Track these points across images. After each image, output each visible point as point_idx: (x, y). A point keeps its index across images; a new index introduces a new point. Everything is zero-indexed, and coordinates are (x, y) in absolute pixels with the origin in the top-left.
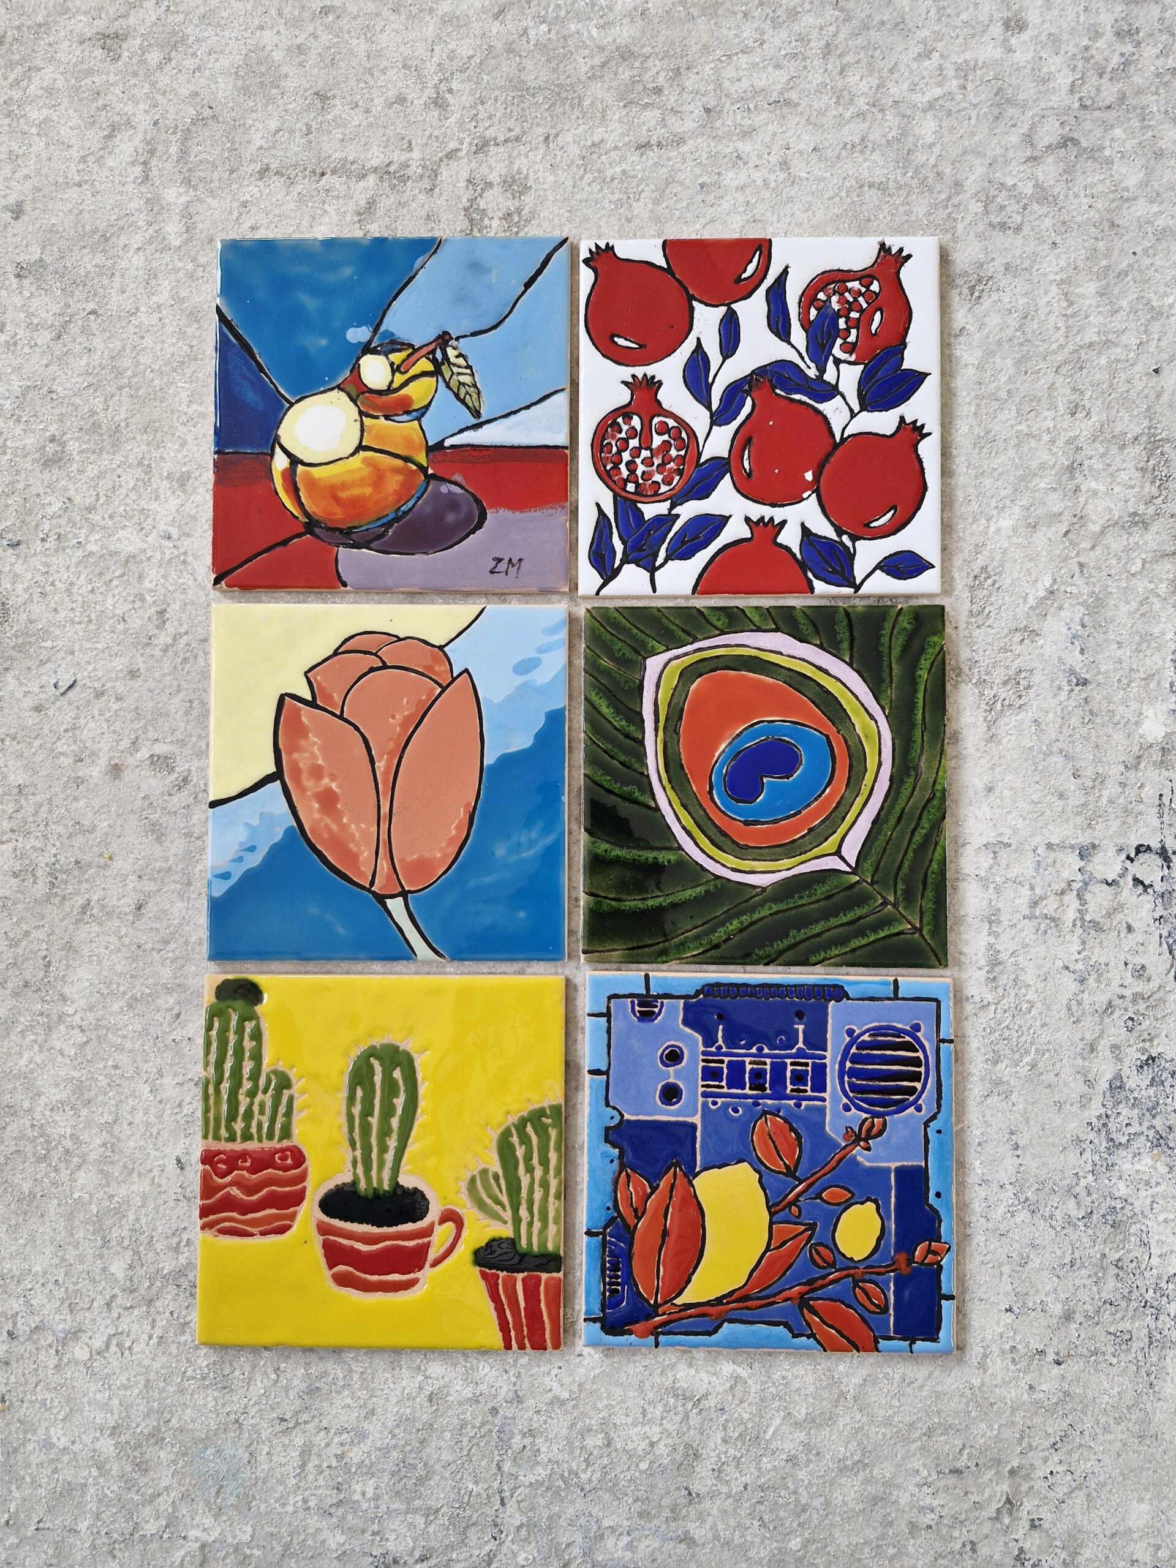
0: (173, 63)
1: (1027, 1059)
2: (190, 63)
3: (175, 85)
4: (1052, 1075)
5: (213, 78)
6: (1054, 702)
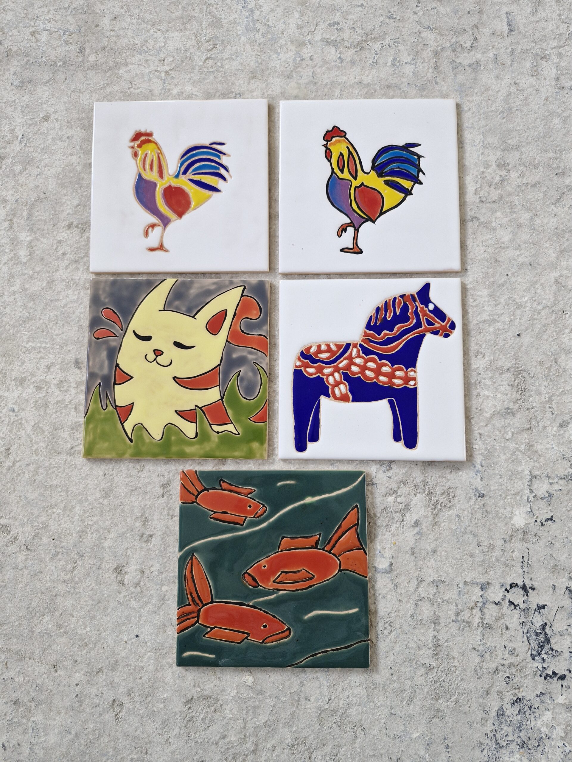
0: (27, 171)
1: (454, 698)
2: (36, 171)
3: (27, 182)
4: (466, 707)
5: (47, 179)
6: (467, 506)
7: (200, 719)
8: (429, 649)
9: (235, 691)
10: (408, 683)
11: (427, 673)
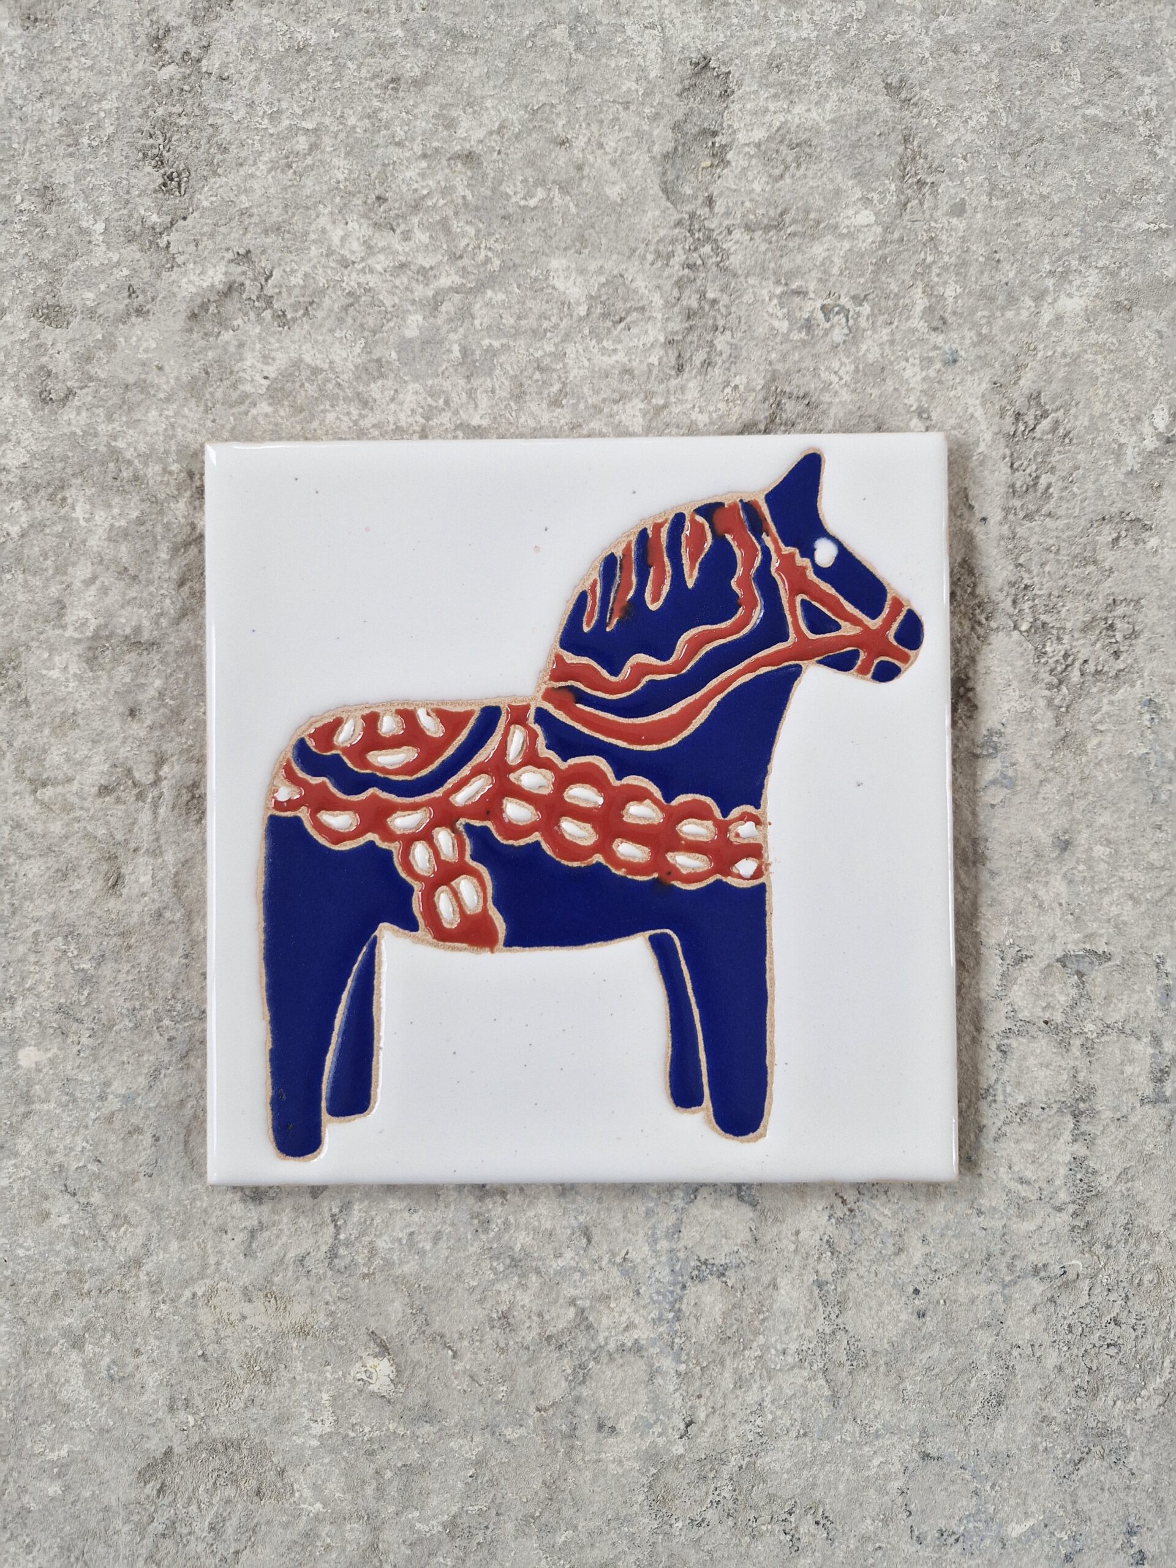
7: (201, 1527)
8: (1059, 1209)
9: (328, 1416)
10: (985, 1338)
11: (1052, 1300)
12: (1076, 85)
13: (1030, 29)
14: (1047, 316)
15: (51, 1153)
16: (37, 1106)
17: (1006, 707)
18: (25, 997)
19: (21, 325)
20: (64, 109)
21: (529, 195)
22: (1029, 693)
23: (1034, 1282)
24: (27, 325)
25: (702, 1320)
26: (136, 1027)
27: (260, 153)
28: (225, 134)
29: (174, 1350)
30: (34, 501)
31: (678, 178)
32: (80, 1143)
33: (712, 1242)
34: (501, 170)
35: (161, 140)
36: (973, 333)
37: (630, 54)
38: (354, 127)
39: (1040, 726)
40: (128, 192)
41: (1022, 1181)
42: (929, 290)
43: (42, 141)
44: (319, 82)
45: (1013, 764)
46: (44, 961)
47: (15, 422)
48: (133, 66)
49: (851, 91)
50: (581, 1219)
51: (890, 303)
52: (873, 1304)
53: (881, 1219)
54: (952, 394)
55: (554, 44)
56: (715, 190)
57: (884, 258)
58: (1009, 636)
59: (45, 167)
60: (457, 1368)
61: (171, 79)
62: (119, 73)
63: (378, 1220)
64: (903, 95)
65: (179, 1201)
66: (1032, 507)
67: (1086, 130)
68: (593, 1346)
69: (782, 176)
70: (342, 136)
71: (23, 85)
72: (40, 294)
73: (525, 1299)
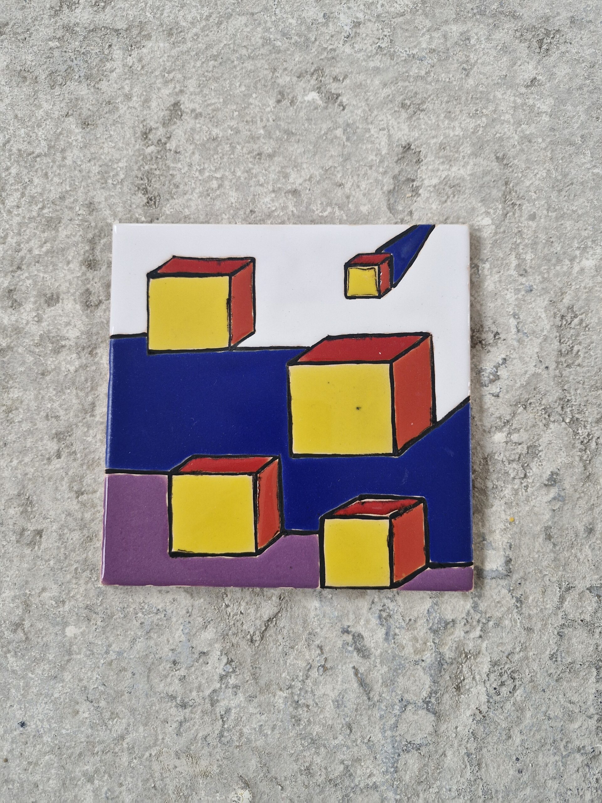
12: (588, 158)
13: (566, 132)
14: (576, 269)
15: (80, 680)
16: (74, 656)
17: (559, 460)
18: (70, 601)
19: (78, 269)
20: (100, 166)
21: (324, 210)
22: (571, 453)
23: (578, 756)
24: (80, 269)
25: (408, 772)
26: (125, 617)
27: (194, 189)
28: (178, 179)
29: (140, 784)
30: (82, 354)
31: (395, 202)
32: (95, 676)
33: (414, 732)
34: (310, 198)
35: (146, 181)
36: (540, 277)
37: (372, 142)
38: (240, 177)
39: (577, 470)
40: (131, 206)
41: (570, 702)
42: (518, 256)
43: (89, 181)
44: (223, 155)
45: (564, 490)
46: (80, 583)
47: (73, 316)
48: (134, 146)
49: (480, 160)
50: (347, 719)
51: (499, 262)
52: (495, 765)
53: (499, 721)
54: (530, 306)
55: (336, 137)
56: (413, 208)
57: (496, 241)
58: (560, 424)
59: (91, 194)
60: (283, 796)
61: (152, 152)
62: (127, 150)
63: (244, 718)
64: (505, 162)
65: (144, 706)
66: (570, 362)
67: (594, 180)
68: (352, 785)
69: (446, 201)
70: (234, 181)
71: (81, 155)
72: (87, 255)
73: (318, 760)
